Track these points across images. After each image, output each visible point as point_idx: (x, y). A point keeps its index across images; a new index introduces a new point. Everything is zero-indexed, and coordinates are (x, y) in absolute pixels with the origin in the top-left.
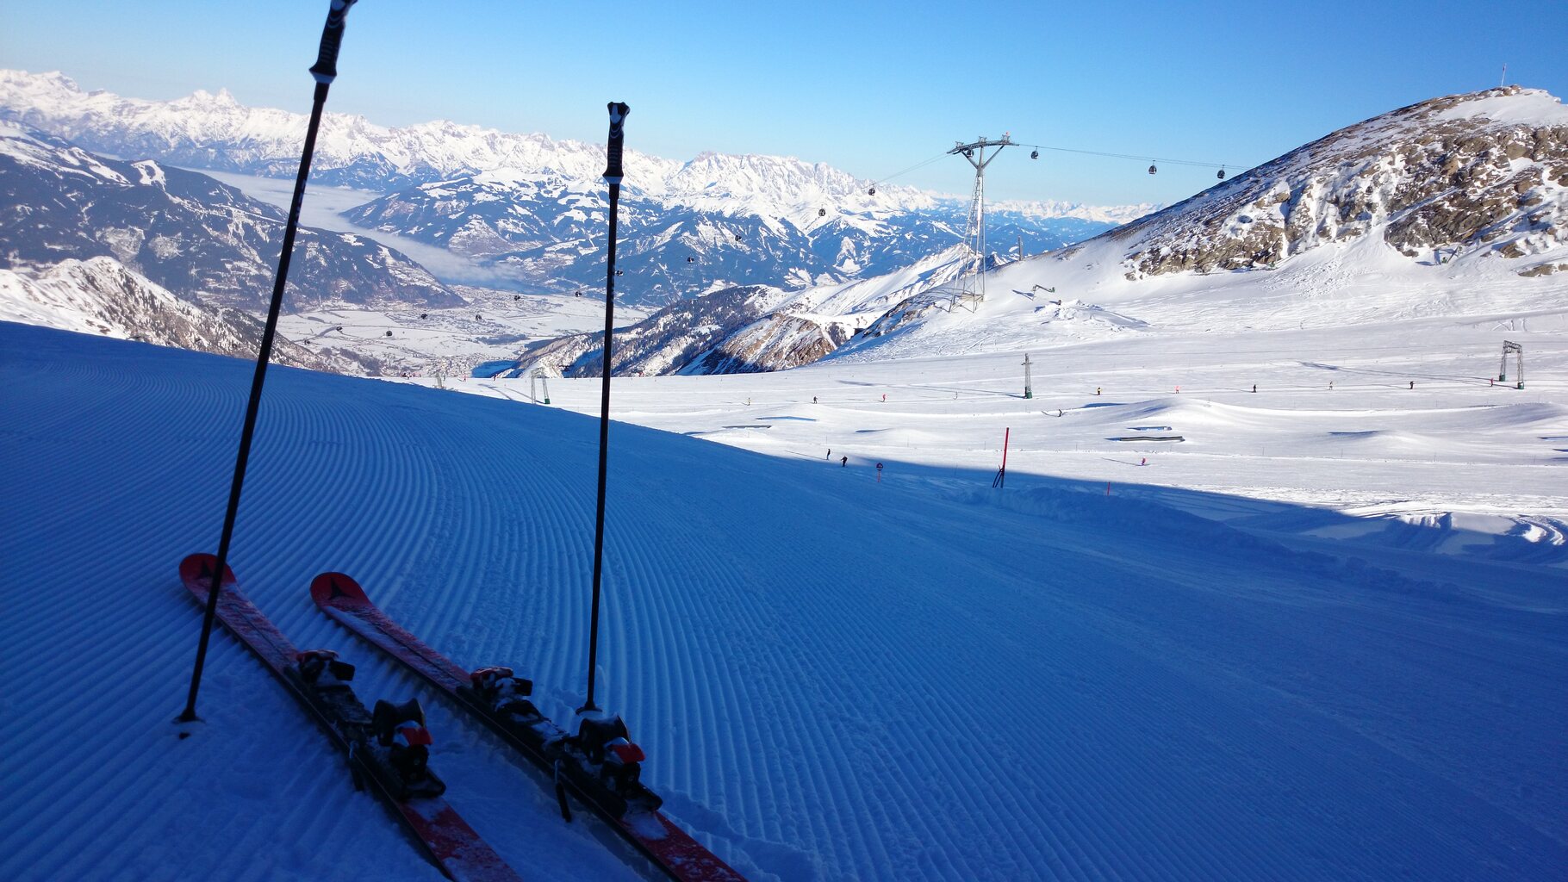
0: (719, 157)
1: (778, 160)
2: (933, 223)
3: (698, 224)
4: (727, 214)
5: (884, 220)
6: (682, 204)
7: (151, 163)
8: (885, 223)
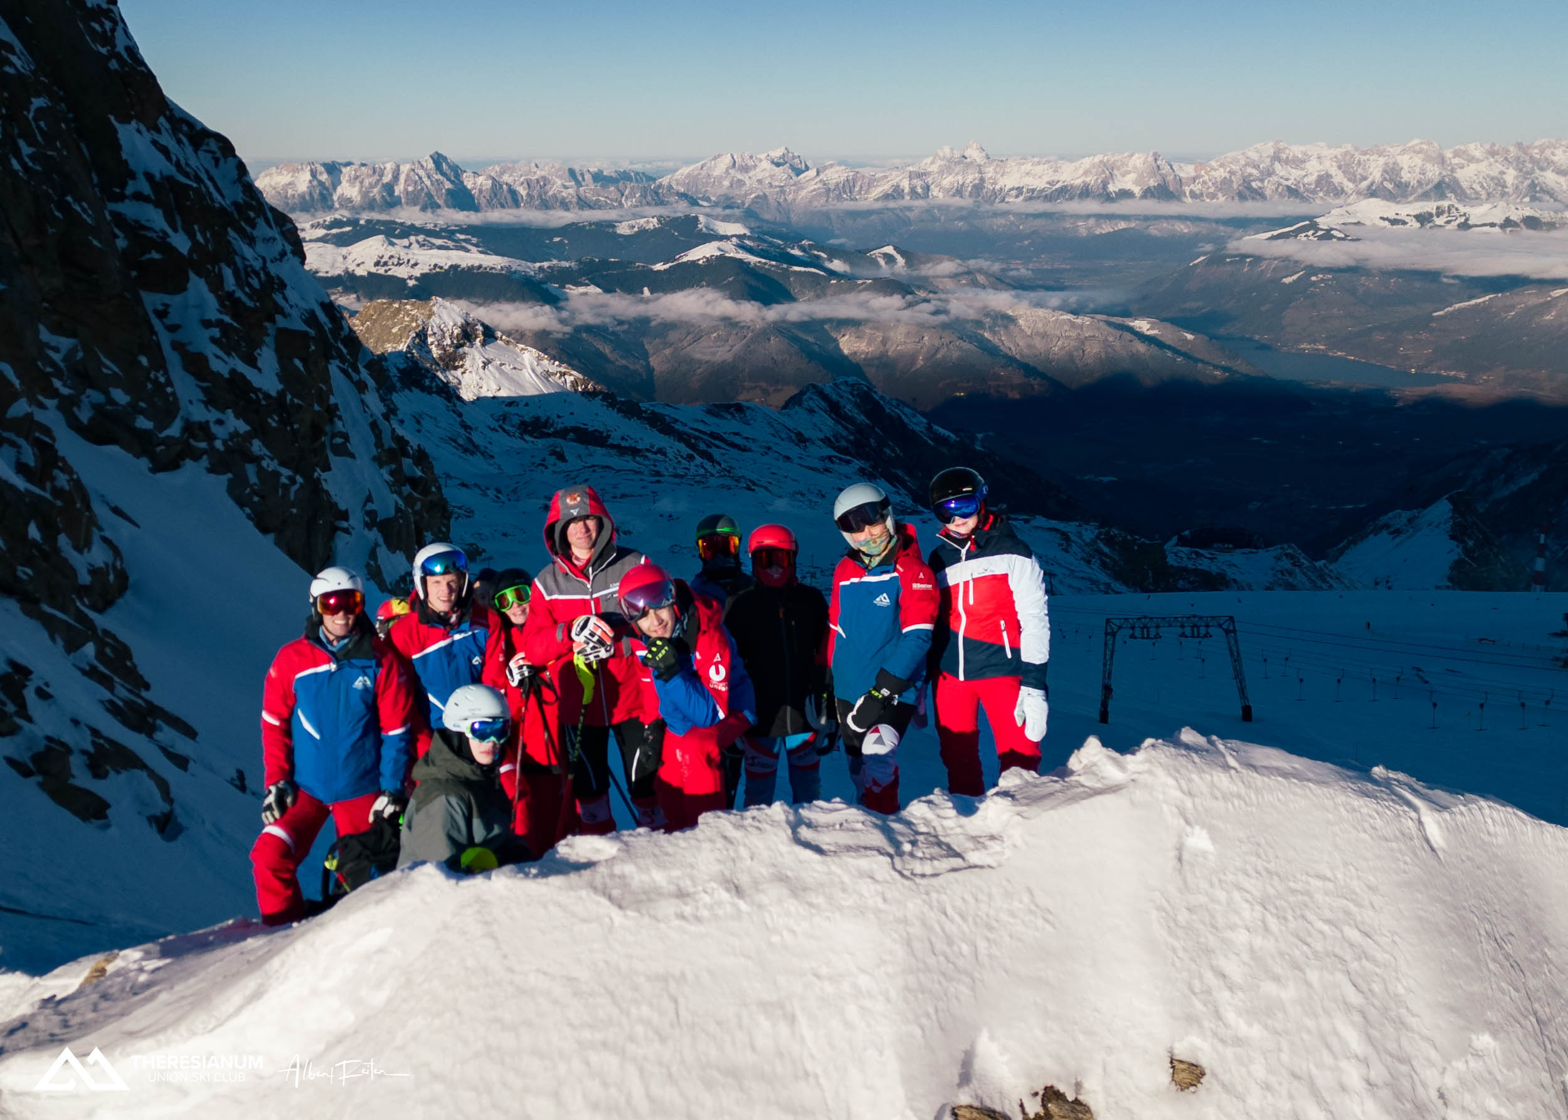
7: (889, 250)
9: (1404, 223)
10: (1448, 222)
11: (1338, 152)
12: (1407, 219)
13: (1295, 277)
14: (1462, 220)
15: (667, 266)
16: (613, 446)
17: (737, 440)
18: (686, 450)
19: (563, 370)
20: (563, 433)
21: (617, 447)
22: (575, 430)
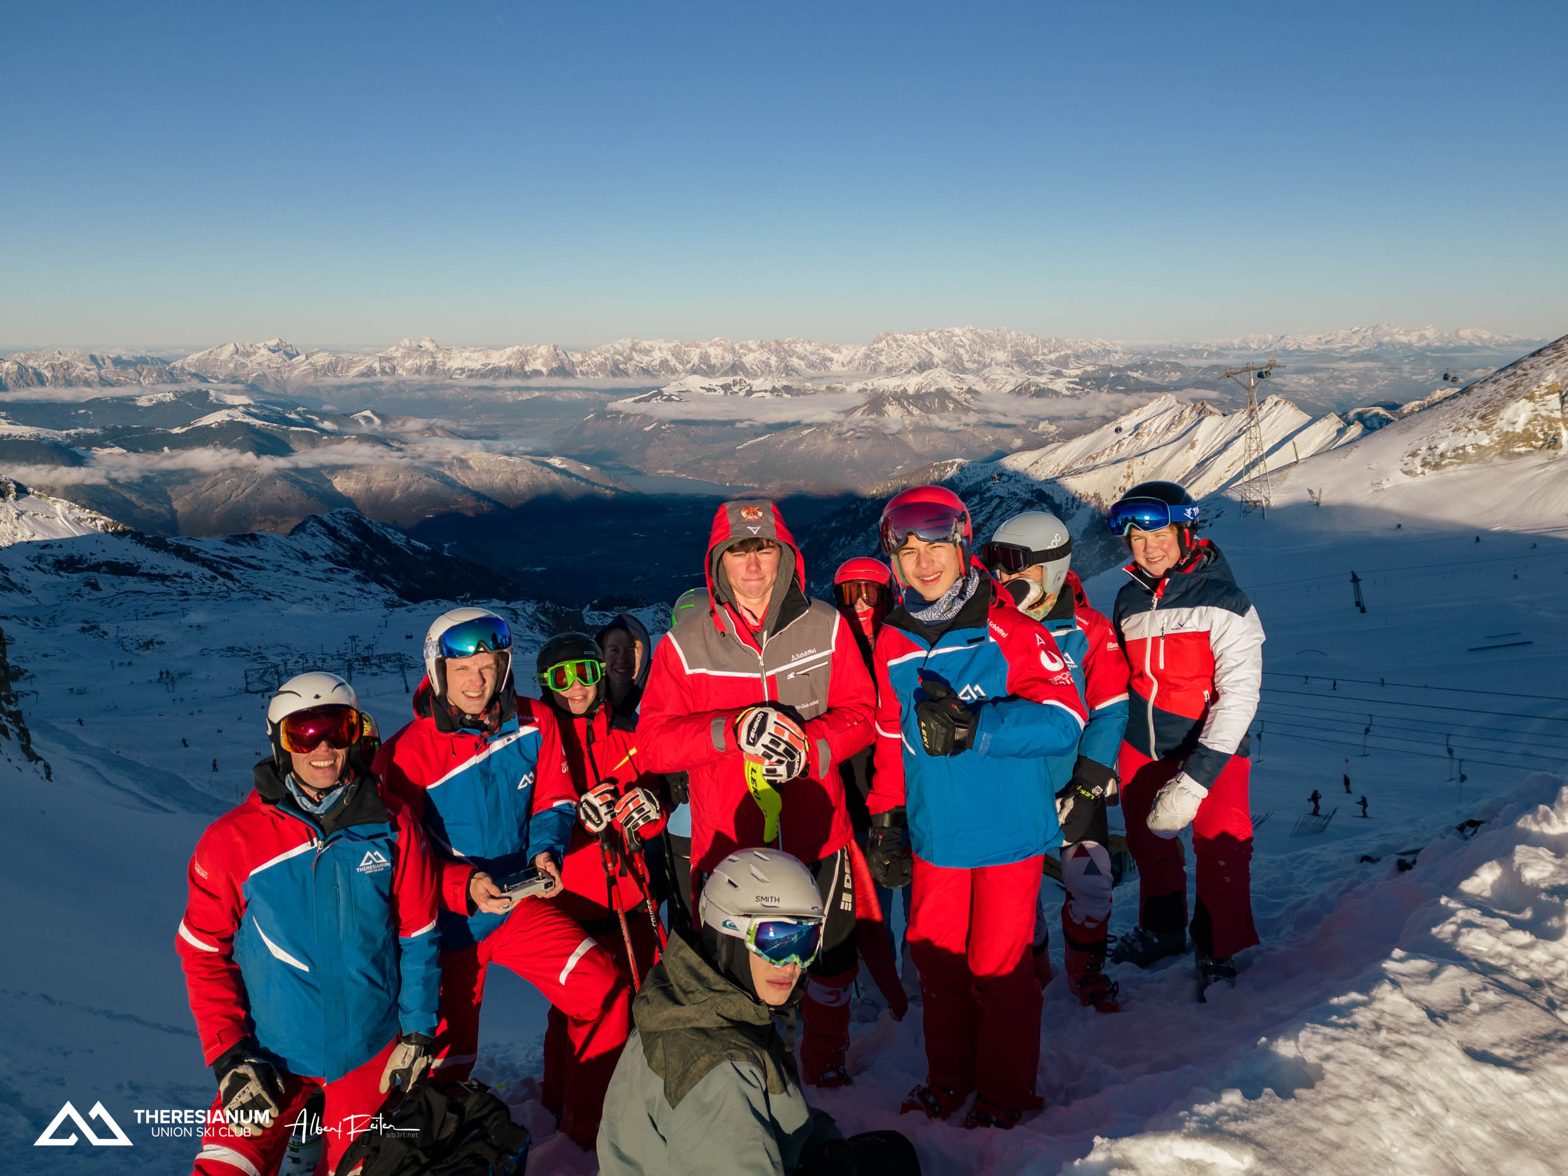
0: (898, 336)
1: (958, 331)
2: (1129, 373)
3: (884, 406)
4: (911, 391)
5: (1075, 377)
6: (865, 387)
7: (368, 413)
8: (1077, 380)
9: (715, 391)
10: (740, 390)
11: (671, 345)
12: (716, 388)
13: (652, 427)
14: (748, 388)
15: (184, 430)
16: (143, 575)
17: (253, 562)
18: (209, 573)
19: (93, 516)
20: (96, 567)
21: (148, 575)
22: (108, 564)
